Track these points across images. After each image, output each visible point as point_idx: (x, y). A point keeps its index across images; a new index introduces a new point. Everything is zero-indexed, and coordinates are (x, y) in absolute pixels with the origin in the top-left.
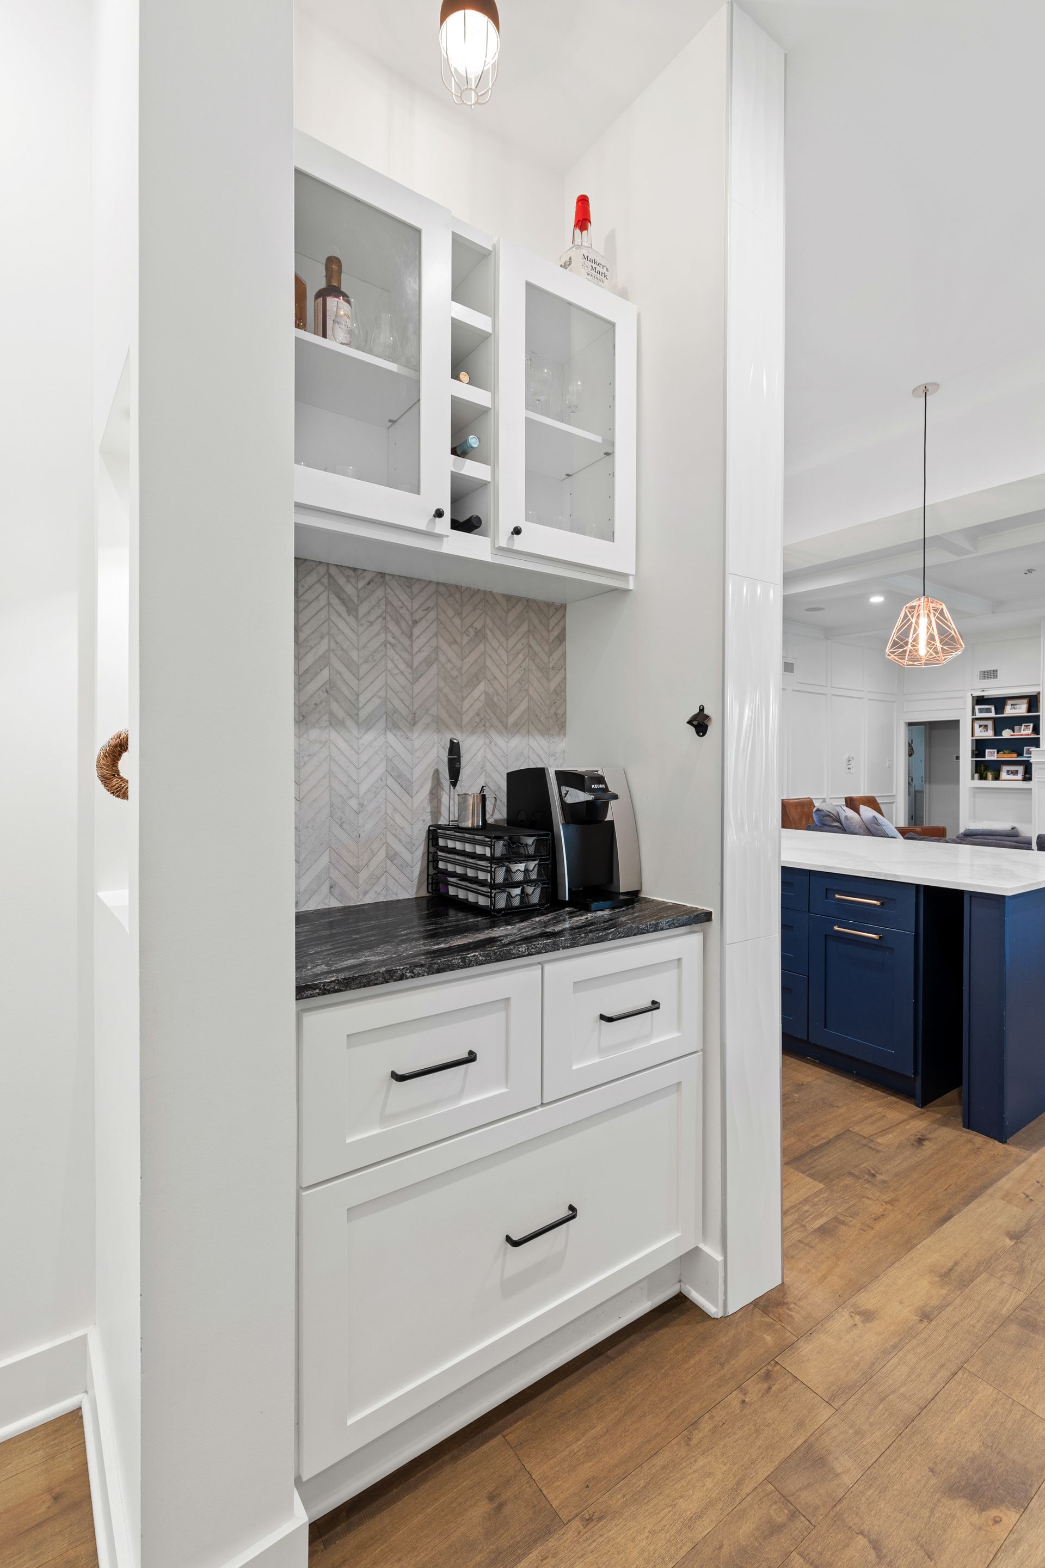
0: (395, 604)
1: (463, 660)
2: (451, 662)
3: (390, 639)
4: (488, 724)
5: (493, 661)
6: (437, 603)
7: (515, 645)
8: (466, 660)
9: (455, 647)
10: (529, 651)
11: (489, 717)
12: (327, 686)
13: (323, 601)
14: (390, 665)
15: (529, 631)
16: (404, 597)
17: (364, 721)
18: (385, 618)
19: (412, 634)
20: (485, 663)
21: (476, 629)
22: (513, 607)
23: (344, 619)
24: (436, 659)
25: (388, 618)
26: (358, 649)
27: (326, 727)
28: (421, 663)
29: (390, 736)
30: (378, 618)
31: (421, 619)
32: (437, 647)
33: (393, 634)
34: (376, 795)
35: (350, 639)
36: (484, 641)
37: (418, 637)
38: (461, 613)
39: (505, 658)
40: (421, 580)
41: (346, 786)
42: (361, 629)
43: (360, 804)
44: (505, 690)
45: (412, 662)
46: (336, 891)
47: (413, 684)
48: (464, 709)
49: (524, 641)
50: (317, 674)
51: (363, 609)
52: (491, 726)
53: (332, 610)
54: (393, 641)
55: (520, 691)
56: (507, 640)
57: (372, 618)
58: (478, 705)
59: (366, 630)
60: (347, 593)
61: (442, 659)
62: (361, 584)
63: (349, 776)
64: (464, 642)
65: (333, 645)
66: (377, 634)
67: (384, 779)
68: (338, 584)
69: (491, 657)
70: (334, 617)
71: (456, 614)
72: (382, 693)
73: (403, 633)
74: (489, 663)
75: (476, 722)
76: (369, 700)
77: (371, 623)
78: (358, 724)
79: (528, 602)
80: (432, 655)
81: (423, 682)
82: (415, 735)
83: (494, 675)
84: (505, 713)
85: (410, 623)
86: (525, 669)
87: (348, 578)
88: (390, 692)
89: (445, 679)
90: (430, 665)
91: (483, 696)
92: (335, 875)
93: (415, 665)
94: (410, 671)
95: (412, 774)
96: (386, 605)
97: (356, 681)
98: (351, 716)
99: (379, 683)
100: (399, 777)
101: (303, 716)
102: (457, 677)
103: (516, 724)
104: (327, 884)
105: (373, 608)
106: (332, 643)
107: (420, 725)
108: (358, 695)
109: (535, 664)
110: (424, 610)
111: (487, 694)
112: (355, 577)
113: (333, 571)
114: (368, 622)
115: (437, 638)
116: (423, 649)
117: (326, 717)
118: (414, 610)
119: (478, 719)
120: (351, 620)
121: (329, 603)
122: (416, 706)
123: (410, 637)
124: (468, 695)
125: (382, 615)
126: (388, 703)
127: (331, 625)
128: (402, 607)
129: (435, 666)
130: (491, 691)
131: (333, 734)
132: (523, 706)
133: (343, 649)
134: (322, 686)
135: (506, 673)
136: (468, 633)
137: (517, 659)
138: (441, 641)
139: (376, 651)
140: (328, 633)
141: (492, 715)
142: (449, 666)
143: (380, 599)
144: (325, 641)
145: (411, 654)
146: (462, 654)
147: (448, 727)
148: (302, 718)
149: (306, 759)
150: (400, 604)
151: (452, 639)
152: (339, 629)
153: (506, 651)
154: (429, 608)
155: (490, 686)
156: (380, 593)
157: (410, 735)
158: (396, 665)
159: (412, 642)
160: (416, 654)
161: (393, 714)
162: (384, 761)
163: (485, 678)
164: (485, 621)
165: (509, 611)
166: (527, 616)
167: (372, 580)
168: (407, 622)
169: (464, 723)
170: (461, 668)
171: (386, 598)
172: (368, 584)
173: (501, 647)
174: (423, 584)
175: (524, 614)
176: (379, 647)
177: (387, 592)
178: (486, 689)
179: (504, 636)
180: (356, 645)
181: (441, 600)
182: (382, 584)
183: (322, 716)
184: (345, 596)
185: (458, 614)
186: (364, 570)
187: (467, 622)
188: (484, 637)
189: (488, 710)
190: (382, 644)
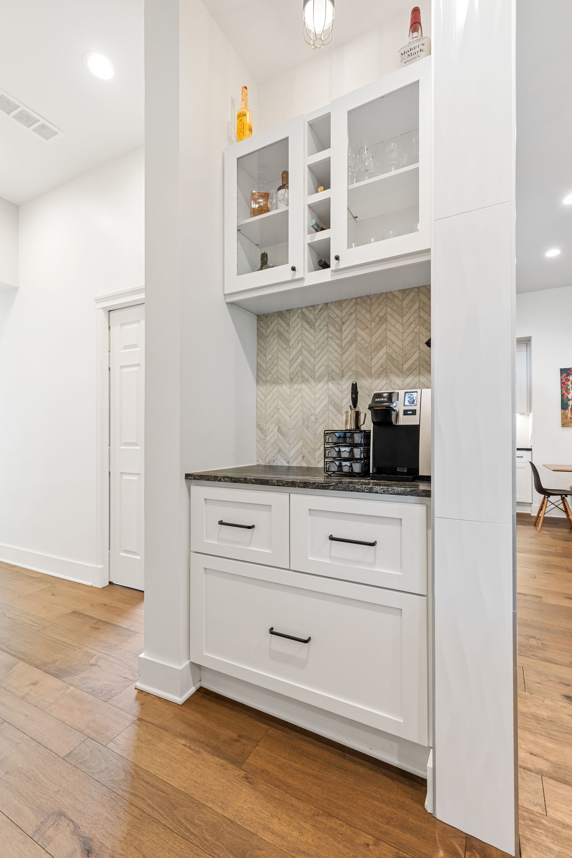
0: (332, 316)
1: (371, 337)
2: (364, 340)
3: (330, 335)
4: (388, 371)
5: (392, 333)
6: (356, 309)
7: (409, 319)
9: (366, 330)
10: (419, 320)
11: (389, 367)
12: (301, 364)
13: (300, 325)
14: (330, 348)
15: (419, 308)
16: (338, 312)
17: (317, 378)
18: (327, 325)
19: (341, 329)
20: (386, 336)
21: (380, 316)
22: (407, 296)
23: (308, 331)
24: (356, 340)
25: (329, 325)
26: (315, 344)
27: (301, 383)
28: (346, 344)
29: (330, 384)
30: (324, 326)
31: (346, 321)
32: (355, 333)
33: (331, 332)
34: (323, 414)
35: (311, 340)
36: (385, 322)
37: (345, 330)
38: (371, 310)
39: (401, 330)
40: (347, 299)
41: (310, 410)
42: (316, 334)
43: (316, 419)
44: (401, 349)
45: (342, 344)
46: (305, 459)
47: (342, 356)
48: (372, 365)
49: (416, 315)
50: (297, 359)
51: (317, 324)
52: (391, 372)
53: (303, 329)
54: (331, 336)
55: (412, 347)
56: (402, 317)
57: (321, 327)
58: (382, 361)
59: (318, 333)
60: (310, 319)
61: (359, 339)
62: (316, 312)
63: (311, 405)
64: (373, 326)
65: (304, 345)
66: (324, 334)
67: (327, 406)
68: (307, 316)
69: (390, 331)
70: (305, 332)
71: (367, 312)
72: (326, 363)
73: (337, 330)
74: (389, 334)
75: (380, 371)
76: (320, 368)
77: (321, 330)
78: (315, 380)
79: (419, 289)
80: (353, 338)
81: (347, 354)
82: (344, 382)
83: (393, 341)
84: (401, 363)
85: (341, 324)
86: (416, 333)
87: (310, 311)
88: (330, 362)
89: (360, 350)
90: (351, 344)
91: (385, 355)
92: (305, 452)
93: (343, 345)
94: (340, 349)
95: (342, 403)
96: (328, 319)
97: (314, 359)
98: (311, 377)
99: (325, 358)
100: (335, 405)
101: (291, 379)
102: (368, 347)
103: (409, 369)
104: (301, 455)
105: (322, 322)
107: (346, 377)
108: (315, 366)
109: (425, 328)
110: (348, 315)
111: (387, 353)
112: (314, 310)
113: (304, 310)
114: (319, 329)
115: (356, 328)
116: (348, 336)
117: (301, 378)
118: (343, 316)
119: (381, 369)
120: (312, 331)
121: (302, 326)
122: (344, 367)
123: (341, 331)
124: (375, 356)
125: (326, 324)
126: (329, 368)
127: (303, 335)
129: (354, 345)
130: (390, 351)
131: (304, 386)
132: (416, 356)
133: (308, 346)
134: (299, 364)
135: (401, 338)
136: (375, 321)
137: (410, 328)
138: (358, 329)
139: (323, 343)
140: (302, 340)
141: (391, 365)
142: (363, 342)
143: (325, 316)
144: (300, 343)
145: (341, 340)
146: (371, 332)
147: (362, 376)
148: (291, 380)
149: (292, 398)
150: (335, 316)
151: (365, 327)
152: (306, 337)
153: (402, 325)
154: (351, 313)
155: (390, 348)
156: (325, 314)
157: (341, 383)
158: (333, 348)
159: (342, 334)
160: (344, 339)
161: (331, 373)
162: (327, 398)
163: (386, 344)
164: (386, 311)
165: (404, 299)
166: (418, 298)
167: (322, 309)
168: (339, 324)
169: (372, 373)
170: (371, 341)
171: (328, 315)
172: (320, 311)
173: (398, 323)
174: (348, 301)
175: (416, 297)
176: (325, 340)
177: (329, 312)
178: (388, 351)
179: (400, 316)
180: (314, 342)
181: (358, 307)
182: (326, 309)
183: (299, 378)
184: (309, 320)
185: (369, 311)
186: (318, 305)
187: (375, 314)
188: (386, 320)
189: (389, 363)
190: (326, 339)
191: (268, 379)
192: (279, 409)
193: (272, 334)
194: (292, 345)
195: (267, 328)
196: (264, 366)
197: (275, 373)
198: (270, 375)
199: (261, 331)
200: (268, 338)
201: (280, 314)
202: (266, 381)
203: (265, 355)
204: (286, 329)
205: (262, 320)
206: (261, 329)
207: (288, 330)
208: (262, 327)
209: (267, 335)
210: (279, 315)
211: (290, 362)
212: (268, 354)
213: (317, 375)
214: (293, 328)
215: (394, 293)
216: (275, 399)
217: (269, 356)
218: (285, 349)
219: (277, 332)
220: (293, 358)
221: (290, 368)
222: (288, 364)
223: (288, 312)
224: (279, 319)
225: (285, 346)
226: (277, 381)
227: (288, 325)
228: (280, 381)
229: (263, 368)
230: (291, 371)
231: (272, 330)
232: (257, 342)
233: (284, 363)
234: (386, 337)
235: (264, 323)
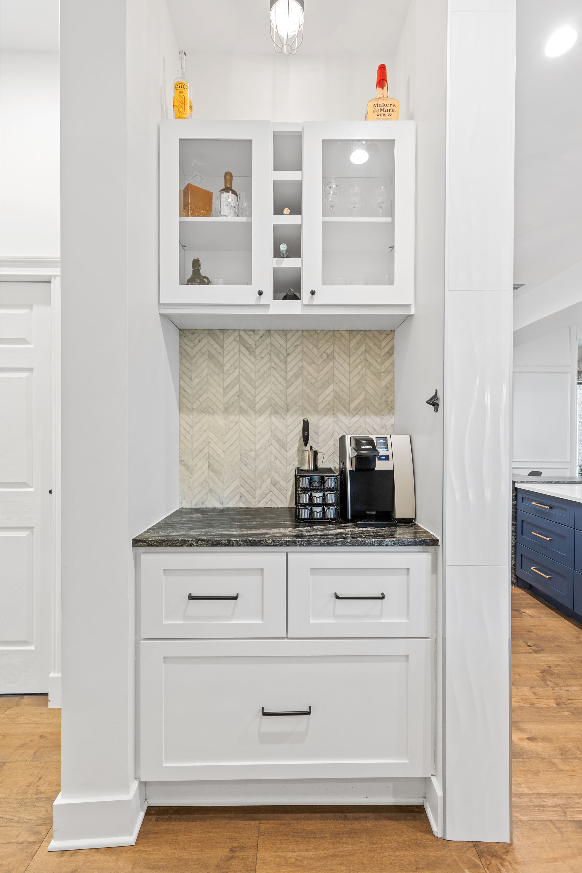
0: (276, 346)
1: (318, 373)
2: (311, 375)
3: (273, 365)
4: (336, 409)
5: (339, 372)
6: (302, 342)
7: (355, 360)
8: (321, 373)
9: (313, 366)
10: (366, 363)
11: (336, 405)
12: (238, 393)
13: (236, 349)
14: (273, 380)
15: (366, 351)
16: (282, 342)
17: (258, 410)
19: (286, 361)
20: (333, 373)
21: (328, 353)
22: (354, 337)
23: (248, 358)
24: (302, 374)
25: (272, 354)
26: (255, 373)
27: (238, 414)
28: (292, 377)
29: (273, 417)
30: (266, 355)
31: (292, 353)
32: (302, 367)
33: (275, 362)
34: (265, 450)
35: (251, 368)
36: (333, 360)
37: (290, 362)
38: (318, 346)
39: (348, 369)
40: (292, 330)
41: (249, 445)
42: (257, 362)
43: (256, 455)
44: (348, 388)
46: (243, 499)
47: (287, 389)
48: (319, 402)
49: (362, 357)
50: (233, 387)
51: (258, 351)
52: (338, 410)
53: (241, 354)
54: (275, 366)
55: (359, 388)
56: (349, 358)
57: (262, 355)
58: (329, 399)
59: (260, 361)
60: (249, 344)
61: (305, 373)
62: (257, 338)
63: (250, 440)
64: (320, 362)
65: (241, 372)
66: (266, 364)
67: (270, 441)
68: (245, 341)
69: (338, 369)
70: (242, 357)
71: (314, 347)
72: (269, 395)
73: (281, 361)
74: (336, 372)
75: (327, 408)
76: (261, 399)
77: (263, 358)
78: (255, 412)
79: (365, 333)
80: (299, 371)
81: (293, 387)
82: (288, 417)
83: (340, 380)
84: (348, 402)
85: (285, 355)
86: (362, 375)
87: (250, 335)
88: (273, 394)
89: (307, 385)
90: (297, 378)
91: (332, 393)
92: (243, 491)
93: (288, 378)
94: (285, 382)
95: (286, 439)
96: (271, 347)
97: (254, 390)
98: (251, 408)
99: (267, 389)
100: (279, 440)
101: (226, 409)
102: (315, 383)
103: (356, 409)
104: (238, 496)
105: (264, 350)
106: (241, 371)
107: (291, 411)
108: (255, 397)
109: (371, 371)
110: (294, 347)
111: (335, 391)
112: (254, 335)
113: (242, 333)
114: (261, 357)
115: (302, 362)
116: (293, 369)
117: (238, 409)
118: (288, 347)
119: (329, 407)
120: (251, 358)
121: (240, 350)
122: (289, 400)
123: (285, 363)
124: (322, 393)
125: (268, 353)
126: (272, 401)
127: (241, 361)
128: (280, 347)
129: (300, 378)
130: (338, 389)
131: (242, 418)
132: (361, 397)
133: (247, 373)
134: (236, 393)
135: (348, 378)
136: (322, 357)
137: (357, 369)
138: (304, 363)
139: (265, 372)
140: (239, 366)
141: (338, 404)
142: (309, 377)
143: (268, 344)
144: (237, 370)
145: (286, 372)
146: (318, 369)
148: (225, 410)
149: (227, 430)
150: (279, 346)
151: (311, 362)
152: (245, 363)
153: (349, 365)
154: (297, 345)
155: (337, 386)
156: (268, 341)
157: (285, 417)
158: (276, 379)
159: (286, 365)
160: (289, 372)
161: (275, 406)
162: (270, 432)
163: (333, 382)
164: (334, 349)
165: (351, 340)
166: (364, 342)
167: (263, 335)
168: (283, 355)
169: (319, 410)
170: (317, 378)
171: (271, 344)
172: (261, 337)
173: (345, 363)
174: (294, 332)
175: (362, 340)
176: (267, 370)
177: (272, 340)
178: (335, 389)
179: (347, 356)
180: (254, 370)
181: (304, 339)
182: (269, 336)
183: (236, 409)
184: (248, 346)
185: (316, 346)
186: (259, 330)
187: (322, 350)
188: (333, 358)
189: (336, 401)
190: (268, 368)
191: (195, 406)
192: (209, 442)
193: (201, 354)
194: (227, 370)
195: (193, 346)
196: (189, 391)
197: (205, 400)
198: (198, 402)
199: (184, 349)
200: (195, 359)
201: (210, 332)
202: (193, 409)
203: (191, 378)
204: (219, 351)
205: (185, 336)
206: (186, 347)
207: (222, 353)
208: (187, 345)
209: (193, 355)
210: (209, 334)
211: (224, 389)
212: (195, 378)
213: (258, 407)
214: (228, 352)
215: (341, 332)
216: (205, 431)
217: (197, 381)
218: (218, 375)
219: (207, 353)
220: (228, 385)
221: (224, 396)
222: (222, 391)
223: (221, 332)
224: (210, 338)
225: (217, 370)
226: (207, 410)
227: (222, 347)
228: (210, 410)
229: (189, 394)
230: (226, 401)
231: (201, 350)
232: (180, 361)
233: (217, 390)
234: (333, 375)
235: (189, 339)
